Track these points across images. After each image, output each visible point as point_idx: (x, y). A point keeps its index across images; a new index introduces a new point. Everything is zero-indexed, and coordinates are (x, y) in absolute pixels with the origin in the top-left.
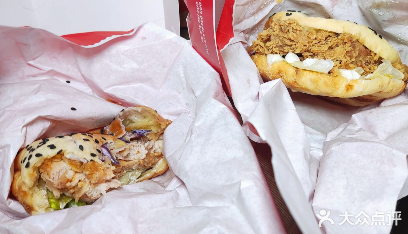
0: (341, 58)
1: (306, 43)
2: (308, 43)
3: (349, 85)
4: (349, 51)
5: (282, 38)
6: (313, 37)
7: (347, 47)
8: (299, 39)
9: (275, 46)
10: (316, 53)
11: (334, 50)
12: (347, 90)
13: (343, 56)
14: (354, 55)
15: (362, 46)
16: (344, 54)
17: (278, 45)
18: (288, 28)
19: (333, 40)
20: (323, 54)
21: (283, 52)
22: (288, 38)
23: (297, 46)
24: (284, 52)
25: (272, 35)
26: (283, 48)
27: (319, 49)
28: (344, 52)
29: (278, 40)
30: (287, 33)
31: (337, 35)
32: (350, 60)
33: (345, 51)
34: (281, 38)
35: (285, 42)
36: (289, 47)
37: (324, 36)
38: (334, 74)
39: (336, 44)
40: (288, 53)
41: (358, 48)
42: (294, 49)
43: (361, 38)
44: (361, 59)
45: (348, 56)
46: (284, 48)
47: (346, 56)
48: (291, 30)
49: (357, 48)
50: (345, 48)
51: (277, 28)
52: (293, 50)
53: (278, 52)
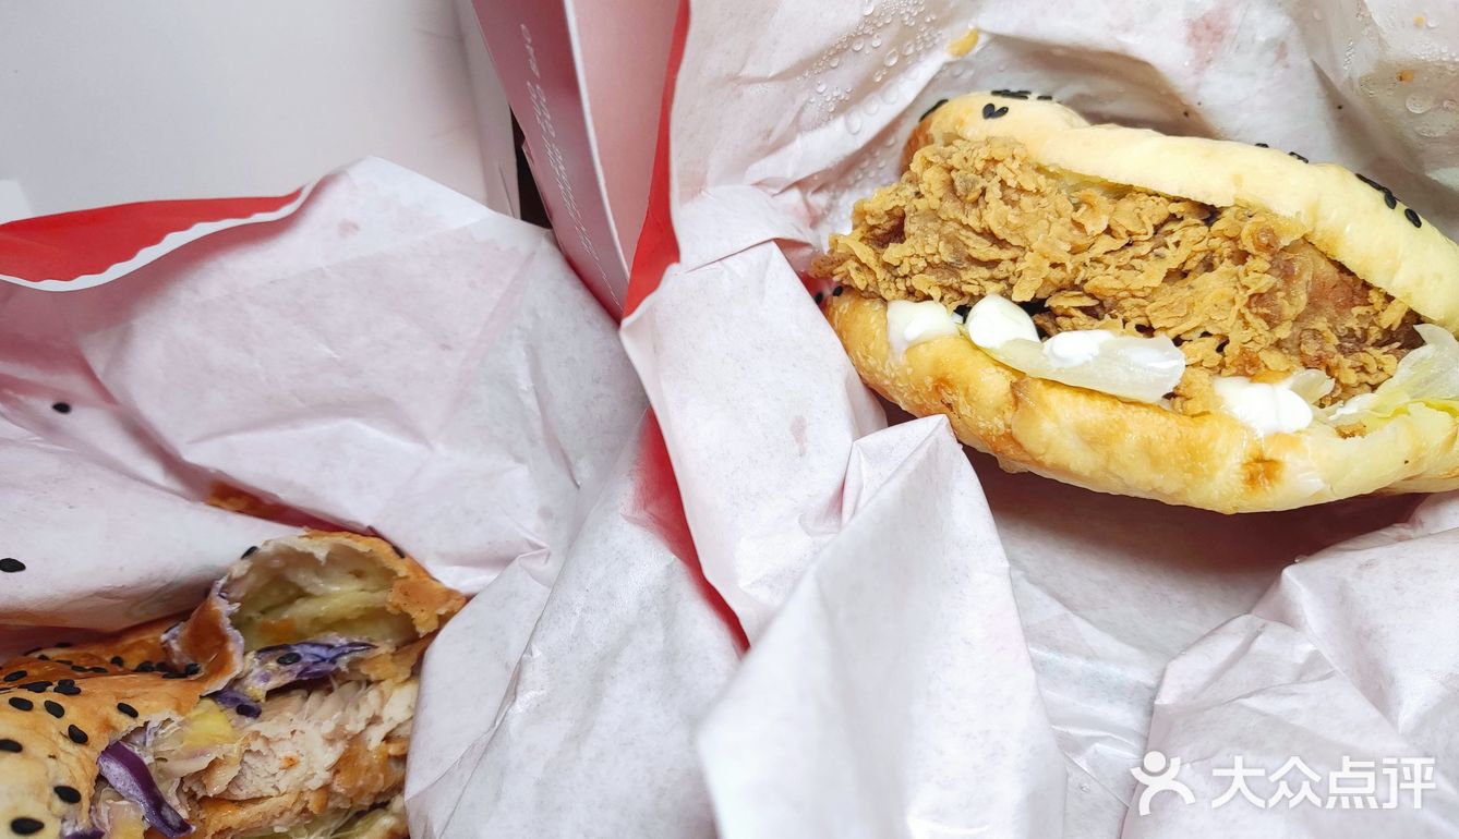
0: (1227, 323)
1: (1061, 252)
2: (1075, 251)
3: (1260, 460)
4: (1261, 295)
5: (956, 226)
6: (1095, 225)
7: (1252, 275)
8: (1031, 234)
9: (922, 264)
10: (1110, 300)
11: (1191, 287)
12: (1252, 480)
13: (1234, 313)
14: (1290, 312)
15: (1324, 266)
16: (1237, 307)
17: (936, 259)
18: (982, 183)
19: (1191, 238)
20: (1140, 307)
21: (956, 290)
22: (979, 230)
23: (1020, 266)
24: (962, 294)
25: (910, 211)
26: (958, 276)
27: (1123, 281)
28: (1237, 299)
29: (936, 236)
30: (975, 203)
31: (1209, 214)
32: (1267, 335)
33: (1241, 293)
34: (950, 228)
35: (968, 247)
36: (984, 272)
37: (1145, 218)
38: (1189, 404)
39: (1201, 256)
40: (981, 296)
41: (1307, 276)
42: (1007, 279)
43: (1320, 226)
44: (1321, 324)
45: (1257, 314)
46: (962, 273)
47: (1249, 317)
48: (994, 192)
49: (1300, 275)
50: (1245, 281)
51: (932, 179)
52: (1003, 285)
53: (936, 293)
